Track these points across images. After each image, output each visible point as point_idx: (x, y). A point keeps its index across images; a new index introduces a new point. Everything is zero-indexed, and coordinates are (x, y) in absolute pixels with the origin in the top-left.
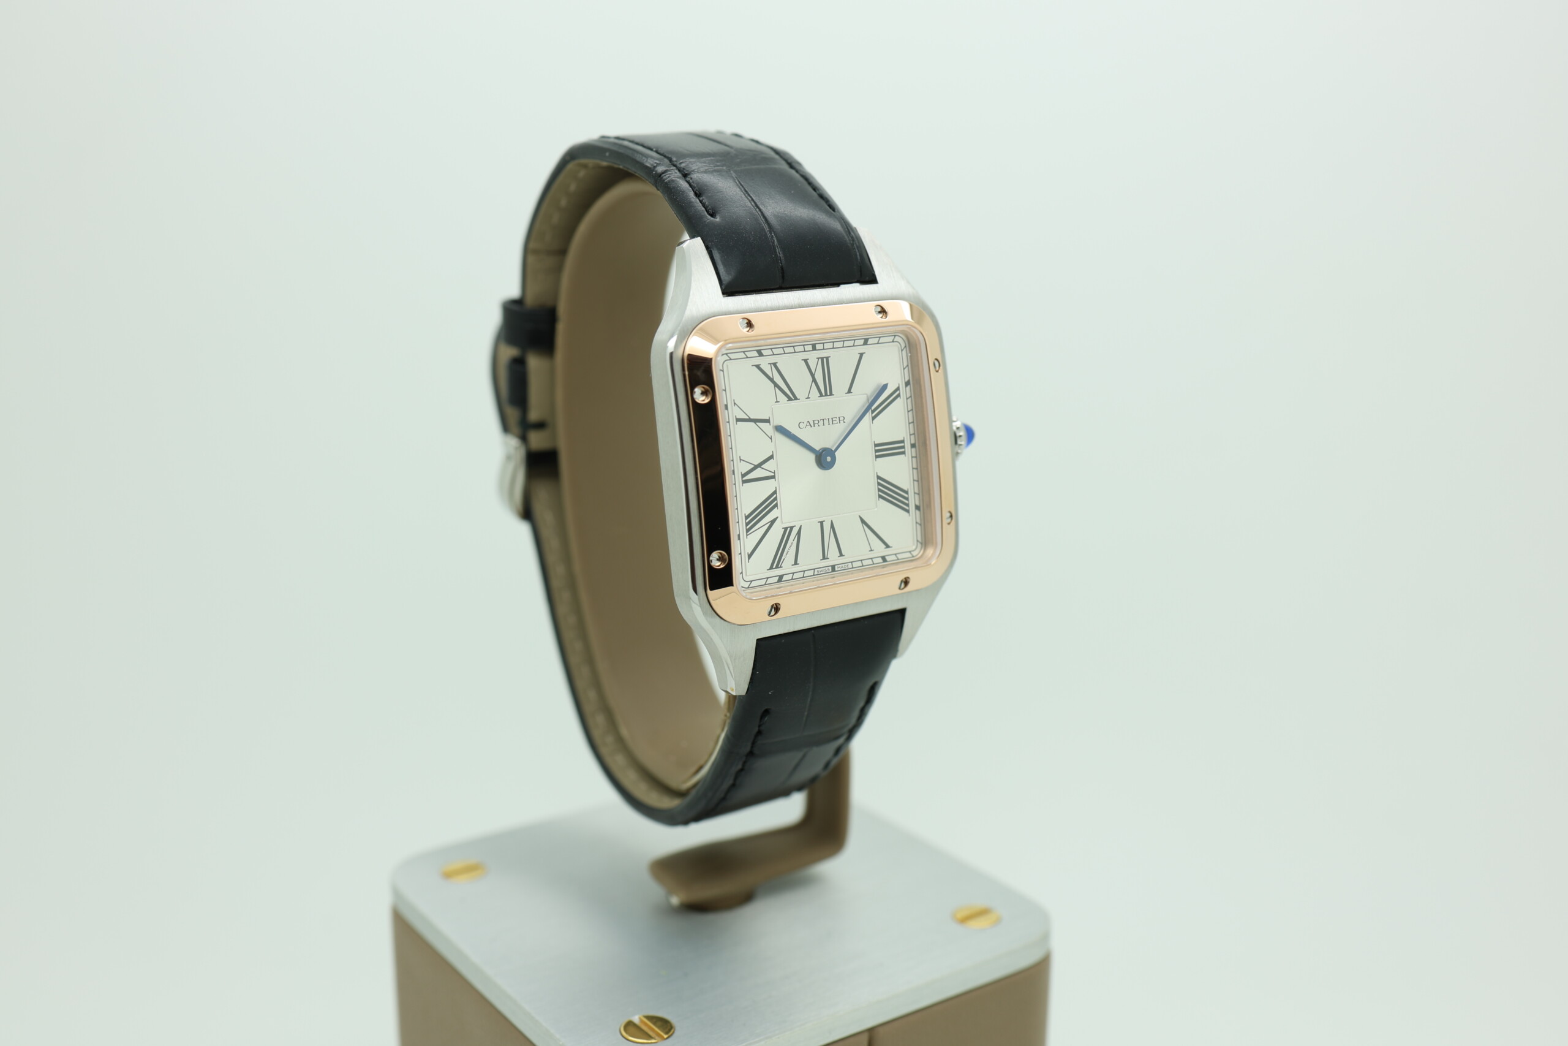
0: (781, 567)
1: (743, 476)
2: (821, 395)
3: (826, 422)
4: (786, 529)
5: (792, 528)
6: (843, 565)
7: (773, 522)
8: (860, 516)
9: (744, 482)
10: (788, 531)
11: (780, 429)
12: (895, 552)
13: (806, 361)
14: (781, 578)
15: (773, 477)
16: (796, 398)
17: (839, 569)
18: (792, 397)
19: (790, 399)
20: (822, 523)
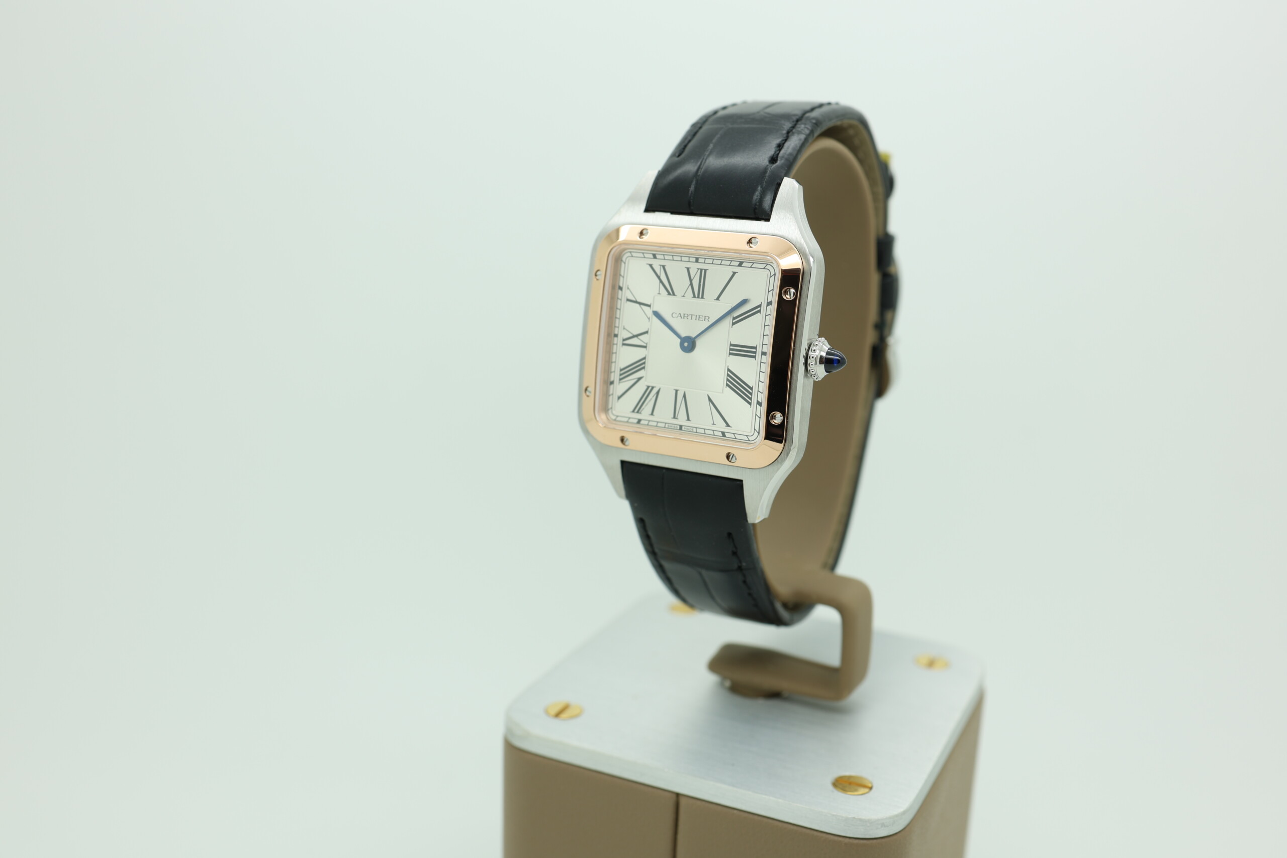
0: (640, 413)
1: (624, 340)
2: (694, 297)
3: (694, 317)
4: (648, 387)
5: (653, 388)
6: (689, 428)
7: (639, 379)
8: (708, 395)
9: (624, 344)
10: (649, 389)
11: (656, 314)
12: (734, 433)
13: (688, 269)
14: (639, 421)
15: (645, 347)
16: (674, 294)
17: (685, 430)
18: (671, 293)
19: (669, 294)
20: (677, 391)
